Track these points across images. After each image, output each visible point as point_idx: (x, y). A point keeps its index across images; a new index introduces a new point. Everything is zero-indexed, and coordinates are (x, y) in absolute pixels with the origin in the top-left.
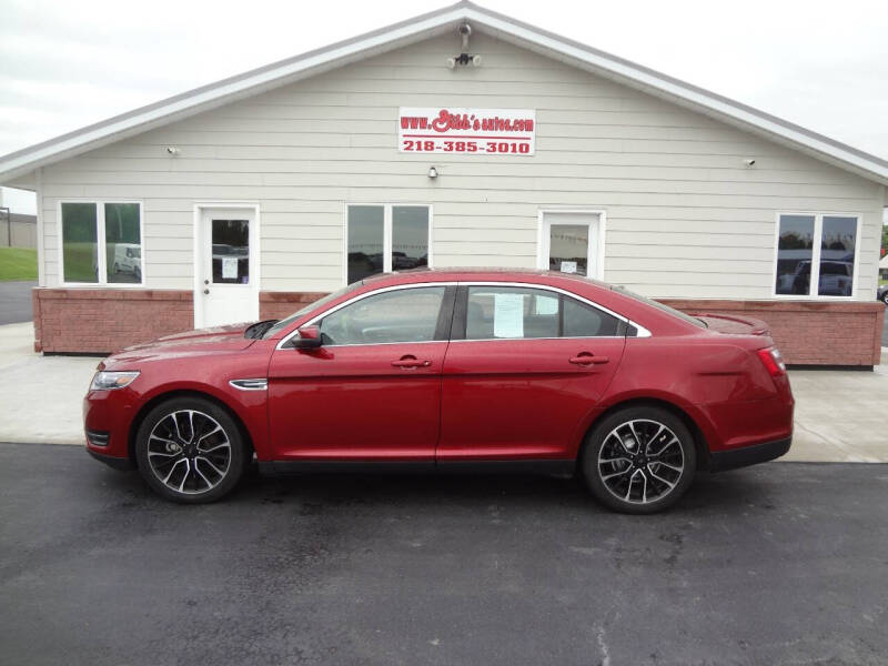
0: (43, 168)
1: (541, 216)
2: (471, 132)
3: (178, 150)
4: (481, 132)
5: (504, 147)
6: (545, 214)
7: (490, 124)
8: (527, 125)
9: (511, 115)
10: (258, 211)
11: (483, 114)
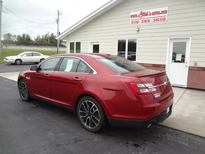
0: (67, 36)
2: (149, 16)
3: (87, 30)
4: (151, 16)
5: (158, 20)
7: (154, 14)
8: (165, 12)
9: (160, 10)
10: (100, 42)
11: (152, 11)
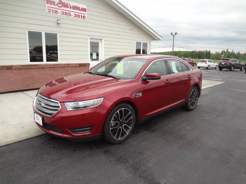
1: (89, 39)
6: (90, 38)
